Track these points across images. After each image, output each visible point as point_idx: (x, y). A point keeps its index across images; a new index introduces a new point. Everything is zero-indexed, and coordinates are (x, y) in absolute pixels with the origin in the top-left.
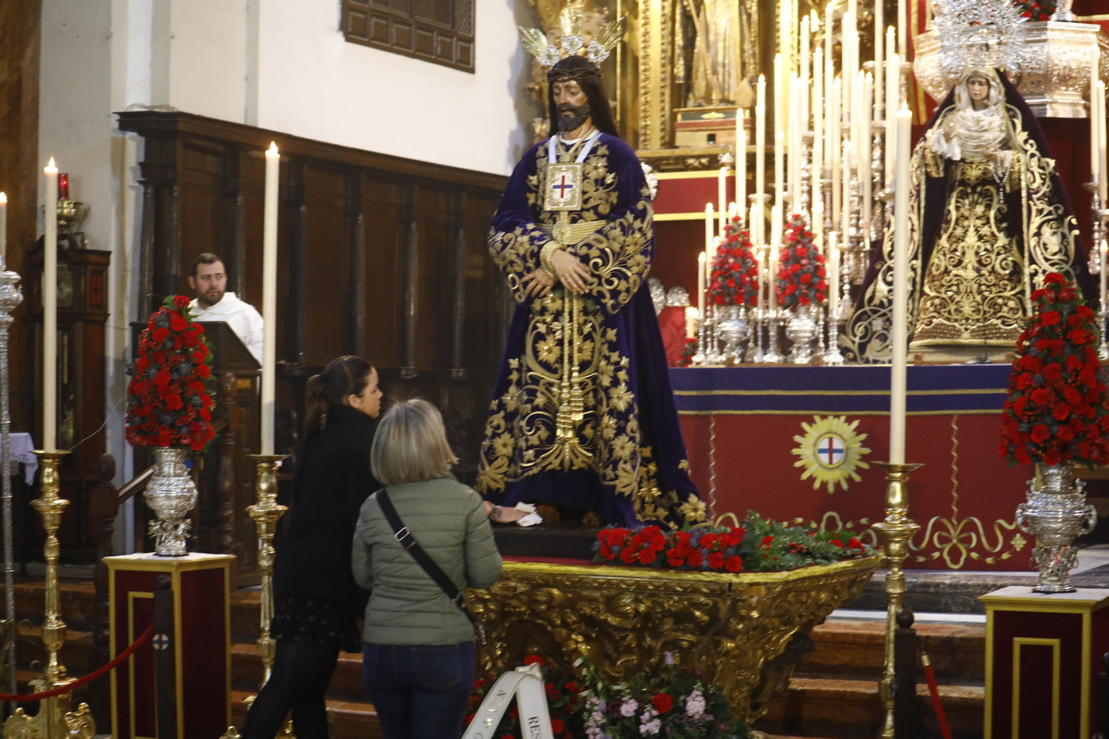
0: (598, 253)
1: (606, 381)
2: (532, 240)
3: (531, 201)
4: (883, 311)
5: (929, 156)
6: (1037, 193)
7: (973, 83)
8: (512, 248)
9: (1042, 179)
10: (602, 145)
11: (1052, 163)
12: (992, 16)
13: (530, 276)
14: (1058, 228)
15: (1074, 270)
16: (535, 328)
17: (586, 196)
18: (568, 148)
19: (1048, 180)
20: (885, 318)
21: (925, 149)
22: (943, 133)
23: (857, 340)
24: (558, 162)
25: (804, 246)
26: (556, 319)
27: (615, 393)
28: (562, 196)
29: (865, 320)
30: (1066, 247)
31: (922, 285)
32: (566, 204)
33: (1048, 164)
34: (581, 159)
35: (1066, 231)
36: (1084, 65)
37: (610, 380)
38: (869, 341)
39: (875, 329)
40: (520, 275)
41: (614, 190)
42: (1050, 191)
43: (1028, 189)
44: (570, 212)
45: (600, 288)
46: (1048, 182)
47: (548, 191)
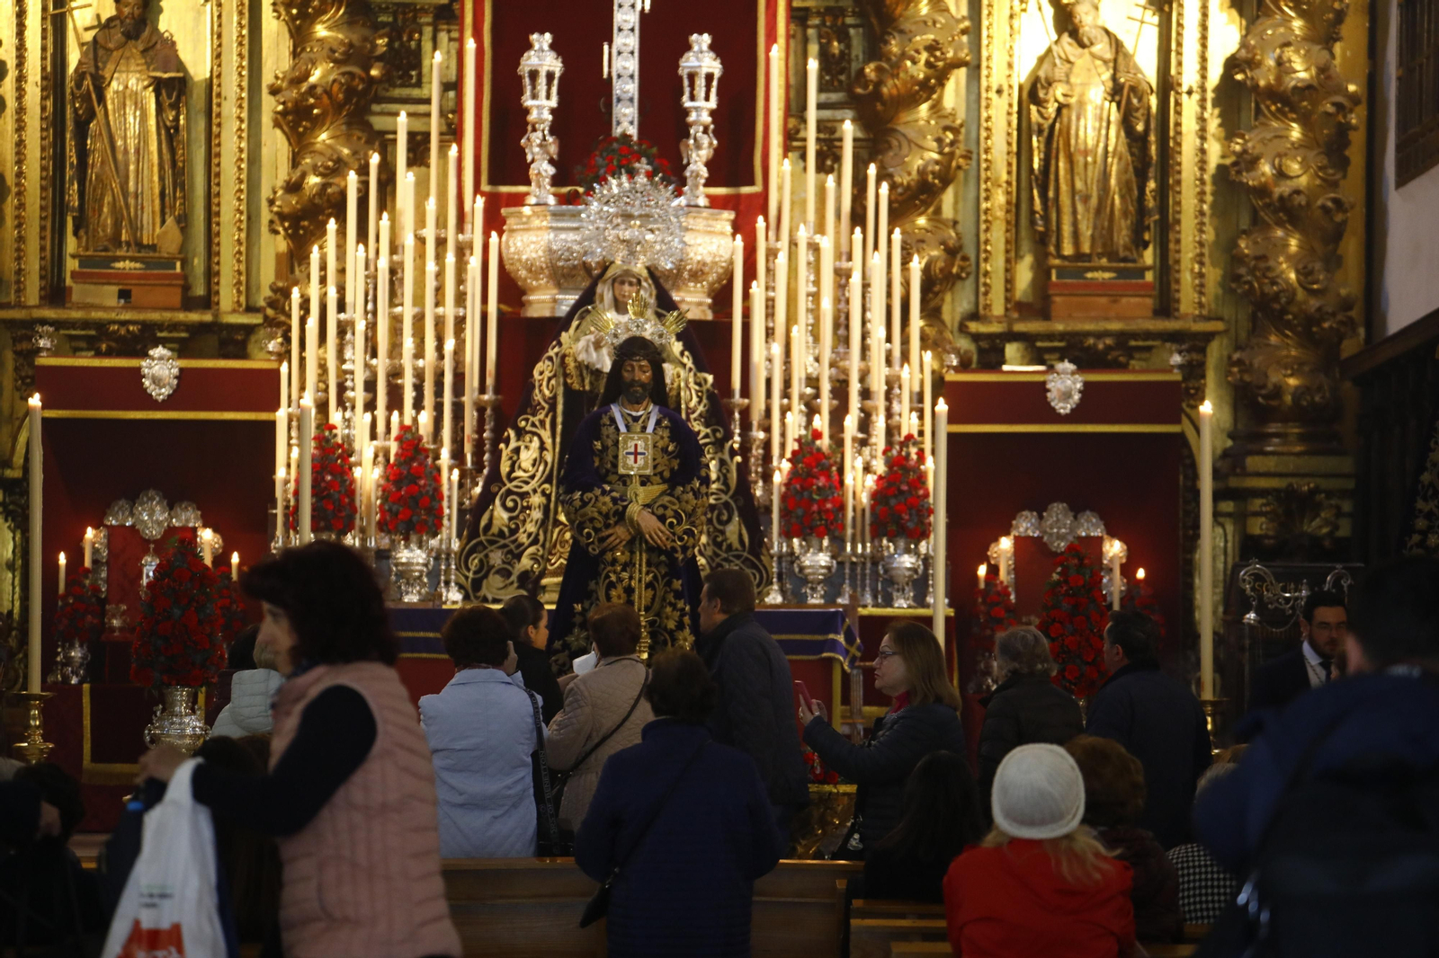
0: (672, 513)
1: (671, 625)
2: (614, 500)
3: (597, 464)
4: (502, 542)
5: (572, 365)
6: (693, 412)
7: (623, 283)
8: (592, 506)
9: (698, 396)
10: (664, 417)
11: (710, 378)
12: (647, 206)
13: (610, 531)
14: (716, 453)
15: (735, 502)
16: (607, 576)
17: (656, 462)
18: (636, 419)
19: (704, 398)
20: (505, 550)
21: (564, 356)
22: (593, 340)
23: (471, 575)
24: (628, 430)
25: (420, 464)
26: (624, 570)
27: (680, 635)
28: (636, 461)
29: (480, 552)
30: (725, 476)
31: (556, 513)
32: (639, 469)
33: (706, 380)
34: (650, 429)
35: (726, 457)
36: (717, 259)
37: (677, 623)
38: (486, 576)
39: (492, 562)
40: (597, 530)
41: (675, 458)
42: (707, 411)
43: (688, 408)
44: (640, 476)
45: (674, 544)
46: (705, 401)
47: (620, 457)
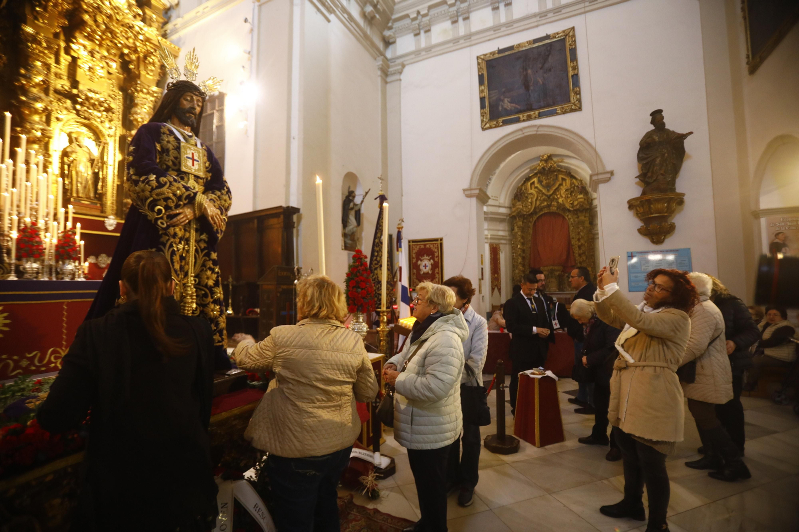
2: (186, 188)
3: (158, 160)
8: (168, 188)
13: (179, 210)
16: (171, 246)
18: (189, 136)
24: (186, 142)
26: (180, 242)
28: (193, 165)
37: (214, 282)
44: (195, 175)
